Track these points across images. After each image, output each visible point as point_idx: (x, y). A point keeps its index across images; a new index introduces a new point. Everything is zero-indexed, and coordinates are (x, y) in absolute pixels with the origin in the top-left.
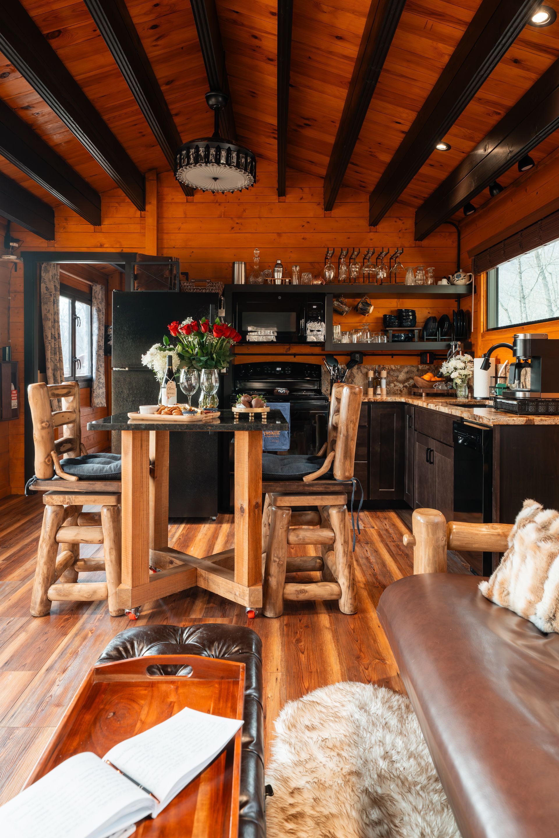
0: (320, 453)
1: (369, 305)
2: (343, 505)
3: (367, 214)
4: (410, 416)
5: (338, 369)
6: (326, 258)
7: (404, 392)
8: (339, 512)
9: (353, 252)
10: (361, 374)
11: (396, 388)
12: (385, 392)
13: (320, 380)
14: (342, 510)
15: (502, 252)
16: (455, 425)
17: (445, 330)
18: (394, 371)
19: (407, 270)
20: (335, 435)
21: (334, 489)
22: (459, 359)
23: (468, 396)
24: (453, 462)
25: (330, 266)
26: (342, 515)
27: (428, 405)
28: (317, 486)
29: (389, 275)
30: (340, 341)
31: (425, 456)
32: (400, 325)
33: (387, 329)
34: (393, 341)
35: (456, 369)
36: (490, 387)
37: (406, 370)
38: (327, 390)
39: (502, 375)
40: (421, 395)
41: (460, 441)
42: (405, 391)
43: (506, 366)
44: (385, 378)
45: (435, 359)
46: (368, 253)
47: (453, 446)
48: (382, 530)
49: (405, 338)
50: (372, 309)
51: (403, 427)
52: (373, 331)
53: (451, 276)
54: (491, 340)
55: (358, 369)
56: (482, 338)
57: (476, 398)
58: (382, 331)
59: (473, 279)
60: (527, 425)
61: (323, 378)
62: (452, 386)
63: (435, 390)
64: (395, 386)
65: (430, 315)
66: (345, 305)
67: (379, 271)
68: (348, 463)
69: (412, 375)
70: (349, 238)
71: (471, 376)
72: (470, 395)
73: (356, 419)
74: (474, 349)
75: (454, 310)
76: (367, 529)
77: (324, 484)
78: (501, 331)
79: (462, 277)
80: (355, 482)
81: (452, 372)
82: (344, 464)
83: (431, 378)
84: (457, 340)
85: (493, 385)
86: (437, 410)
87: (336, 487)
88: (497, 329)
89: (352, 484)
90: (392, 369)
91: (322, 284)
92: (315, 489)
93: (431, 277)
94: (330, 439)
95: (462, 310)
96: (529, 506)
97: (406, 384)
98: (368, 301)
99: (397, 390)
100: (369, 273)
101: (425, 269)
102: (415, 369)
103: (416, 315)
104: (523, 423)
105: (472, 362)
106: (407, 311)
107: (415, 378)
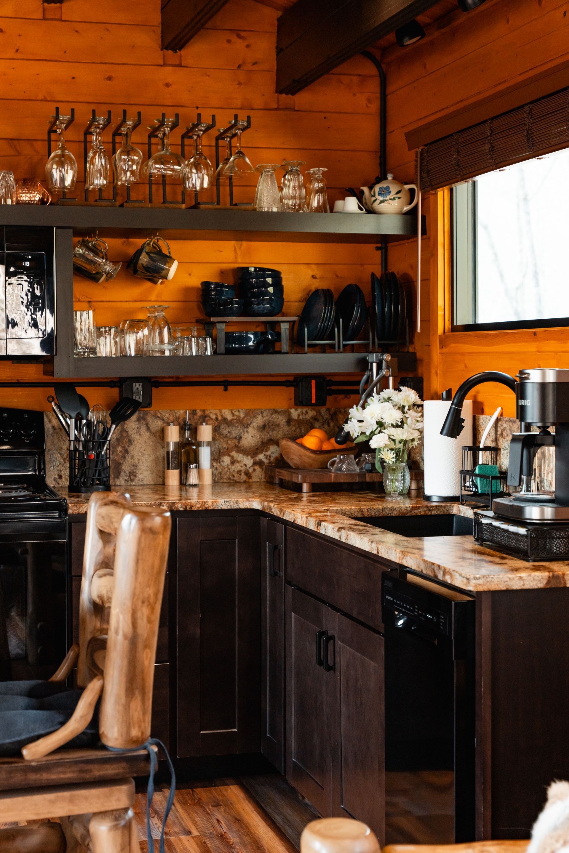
0: (60, 674)
1: (167, 259)
2: (126, 810)
3: (156, 18)
4: (275, 548)
5: (89, 424)
6: (51, 131)
7: (255, 479)
8: (115, 827)
9: (124, 121)
10: (147, 434)
11: (237, 467)
12: (208, 480)
13: (42, 453)
14: (123, 823)
15: (487, 147)
16: (388, 584)
17: (354, 323)
18: (229, 423)
19: (260, 171)
20: (98, 625)
21: (101, 773)
22: (389, 399)
23: (410, 489)
24: (382, 672)
25: (63, 155)
26: (123, 836)
27: (319, 524)
28: (60, 769)
29: (215, 181)
30: (93, 350)
31: (314, 648)
32: (246, 311)
33: (213, 319)
34: (229, 352)
35: (380, 424)
36: (462, 472)
37: (259, 421)
38: (60, 477)
39: (490, 444)
40: (298, 488)
41: (401, 622)
42: (258, 474)
43: (498, 420)
44: (209, 444)
45: (331, 393)
46: (162, 124)
47: (382, 630)
48: (211, 837)
49: (258, 343)
50: (173, 269)
51: (259, 571)
52: (177, 322)
53: (365, 189)
54: (462, 354)
55: (139, 420)
56: (442, 347)
57: (428, 498)
58: (198, 321)
59: (418, 198)
60: (551, 589)
61: (48, 444)
62: (373, 465)
63: (332, 477)
64: (233, 462)
65: (316, 285)
66: (105, 257)
67: (191, 172)
68: (136, 704)
69: (275, 434)
70: (109, 78)
71: (416, 443)
72: (414, 486)
73: (156, 595)
74: (421, 370)
75: (373, 275)
76: (173, 839)
77: (76, 762)
78: (486, 336)
79: (392, 195)
80: (155, 749)
81: (373, 433)
82: (127, 708)
83: (321, 442)
84: (384, 349)
85: (469, 467)
86: (343, 540)
87: (107, 766)
88: (475, 327)
89: (147, 758)
90: (225, 419)
91: (42, 201)
92: (54, 776)
93: (319, 191)
94: (86, 636)
95: (393, 273)
96: (560, 798)
97: (261, 457)
98: (164, 245)
99: (239, 472)
100: (164, 176)
101: (304, 170)
102: (281, 420)
103: (284, 283)
104: (541, 585)
105: (419, 406)
106: (262, 272)
107: (284, 442)
